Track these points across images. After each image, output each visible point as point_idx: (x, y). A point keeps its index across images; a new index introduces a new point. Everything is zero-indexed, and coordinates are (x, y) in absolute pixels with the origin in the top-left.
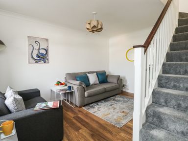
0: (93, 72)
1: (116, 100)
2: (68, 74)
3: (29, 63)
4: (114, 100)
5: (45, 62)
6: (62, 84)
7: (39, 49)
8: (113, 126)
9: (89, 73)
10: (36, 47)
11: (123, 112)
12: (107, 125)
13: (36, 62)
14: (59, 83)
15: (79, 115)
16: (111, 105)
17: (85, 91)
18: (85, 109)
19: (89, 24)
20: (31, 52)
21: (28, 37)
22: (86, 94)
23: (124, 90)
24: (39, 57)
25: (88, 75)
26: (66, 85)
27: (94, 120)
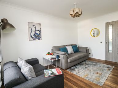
0: (69, 45)
1: (87, 64)
2: (54, 47)
3: (29, 40)
4: (86, 64)
5: (39, 40)
6: (51, 54)
7: (35, 31)
8: (96, 85)
9: (67, 46)
10: (34, 29)
11: (97, 73)
12: (91, 84)
13: (34, 40)
14: (49, 54)
15: (67, 76)
16: (86, 68)
17: (68, 59)
18: (68, 71)
19: (73, 11)
20: (30, 33)
21: (28, 22)
22: (69, 61)
23: (90, 57)
24: (35, 36)
25: (66, 47)
26: (54, 55)
27: (79, 80)
